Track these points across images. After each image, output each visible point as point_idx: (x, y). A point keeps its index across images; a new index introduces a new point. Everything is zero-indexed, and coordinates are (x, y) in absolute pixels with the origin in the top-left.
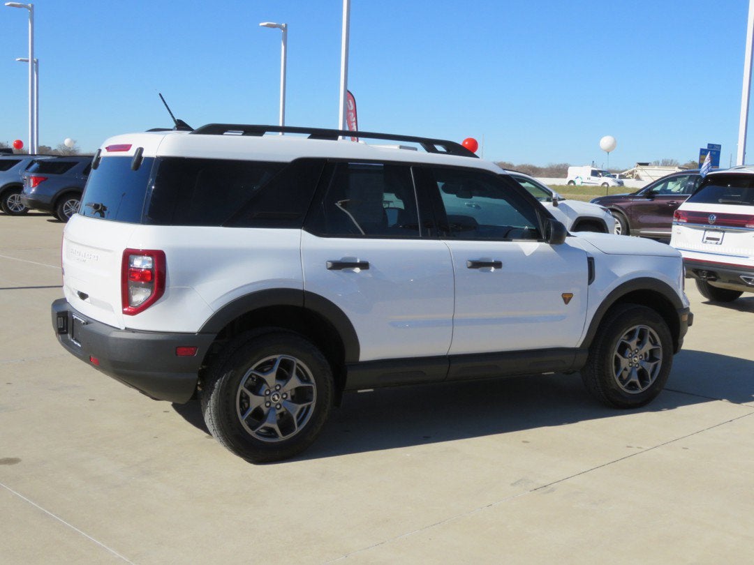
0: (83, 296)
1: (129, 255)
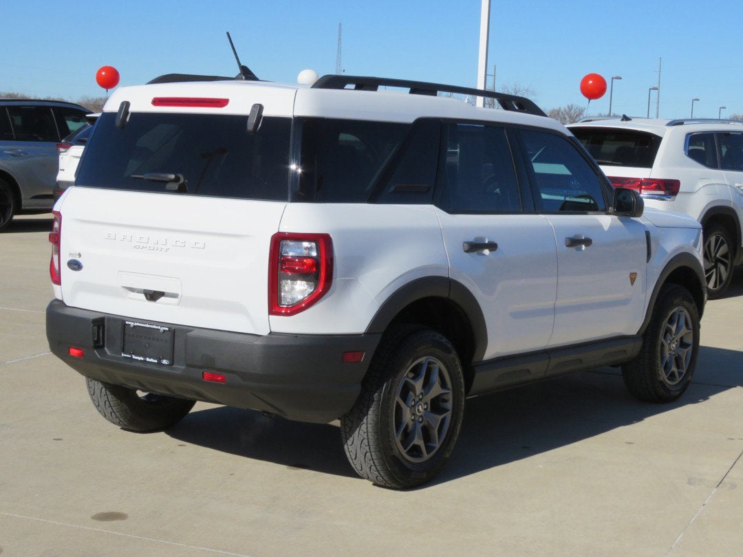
0: (153, 296)
1: (278, 240)
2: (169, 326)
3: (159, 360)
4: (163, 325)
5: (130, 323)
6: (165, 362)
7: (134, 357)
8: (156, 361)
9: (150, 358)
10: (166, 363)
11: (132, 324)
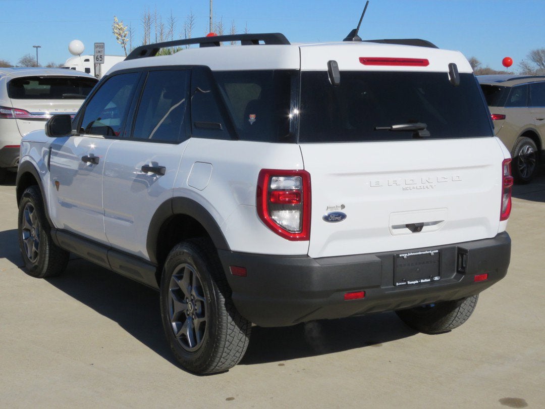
2: (439, 248)
3: (432, 278)
4: (432, 249)
5: (403, 255)
6: (436, 278)
7: (409, 283)
8: (429, 280)
9: (424, 279)
10: (438, 279)
11: (405, 256)
